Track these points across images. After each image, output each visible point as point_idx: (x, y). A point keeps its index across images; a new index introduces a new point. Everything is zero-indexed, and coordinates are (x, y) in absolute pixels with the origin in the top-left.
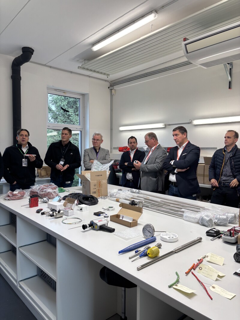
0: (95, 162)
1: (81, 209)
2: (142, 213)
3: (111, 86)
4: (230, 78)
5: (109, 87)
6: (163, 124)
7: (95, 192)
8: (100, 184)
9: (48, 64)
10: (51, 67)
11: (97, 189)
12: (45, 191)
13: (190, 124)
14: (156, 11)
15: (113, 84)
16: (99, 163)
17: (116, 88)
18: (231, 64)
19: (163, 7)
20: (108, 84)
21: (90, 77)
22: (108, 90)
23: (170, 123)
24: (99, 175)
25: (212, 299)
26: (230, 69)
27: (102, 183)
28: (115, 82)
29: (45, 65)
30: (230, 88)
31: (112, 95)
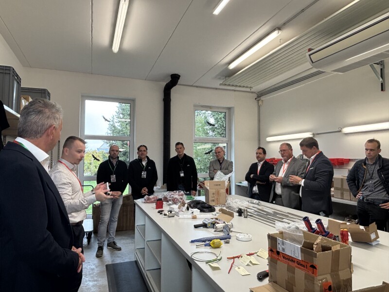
0: (219, 173)
1: (193, 213)
2: (233, 217)
3: (258, 97)
4: (381, 80)
5: (256, 99)
6: (311, 133)
7: (213, 201)
8: (218, 193)
9: (194, 85)
10: (197, 87)
11: (216, 197)
12: (172, 197)
13: (340, 133)
14: (279, 29)
15: (260, 95)
16: (222, 174)
17: (263, 98)
18: (381, 63)
19: (284, 24)
20: (255, 96)
21: (235, 91)
22: (256, 101)
23: (319, 132)
24: (219, 184)
25: (229, 273)
26: (381, 69)
27: (220, 192)
28: (262, 92)
29: (192, 86)
30: (382, 90)
31: (259, 107)
